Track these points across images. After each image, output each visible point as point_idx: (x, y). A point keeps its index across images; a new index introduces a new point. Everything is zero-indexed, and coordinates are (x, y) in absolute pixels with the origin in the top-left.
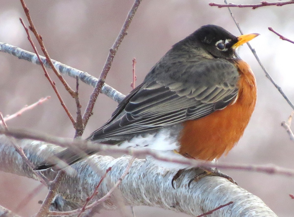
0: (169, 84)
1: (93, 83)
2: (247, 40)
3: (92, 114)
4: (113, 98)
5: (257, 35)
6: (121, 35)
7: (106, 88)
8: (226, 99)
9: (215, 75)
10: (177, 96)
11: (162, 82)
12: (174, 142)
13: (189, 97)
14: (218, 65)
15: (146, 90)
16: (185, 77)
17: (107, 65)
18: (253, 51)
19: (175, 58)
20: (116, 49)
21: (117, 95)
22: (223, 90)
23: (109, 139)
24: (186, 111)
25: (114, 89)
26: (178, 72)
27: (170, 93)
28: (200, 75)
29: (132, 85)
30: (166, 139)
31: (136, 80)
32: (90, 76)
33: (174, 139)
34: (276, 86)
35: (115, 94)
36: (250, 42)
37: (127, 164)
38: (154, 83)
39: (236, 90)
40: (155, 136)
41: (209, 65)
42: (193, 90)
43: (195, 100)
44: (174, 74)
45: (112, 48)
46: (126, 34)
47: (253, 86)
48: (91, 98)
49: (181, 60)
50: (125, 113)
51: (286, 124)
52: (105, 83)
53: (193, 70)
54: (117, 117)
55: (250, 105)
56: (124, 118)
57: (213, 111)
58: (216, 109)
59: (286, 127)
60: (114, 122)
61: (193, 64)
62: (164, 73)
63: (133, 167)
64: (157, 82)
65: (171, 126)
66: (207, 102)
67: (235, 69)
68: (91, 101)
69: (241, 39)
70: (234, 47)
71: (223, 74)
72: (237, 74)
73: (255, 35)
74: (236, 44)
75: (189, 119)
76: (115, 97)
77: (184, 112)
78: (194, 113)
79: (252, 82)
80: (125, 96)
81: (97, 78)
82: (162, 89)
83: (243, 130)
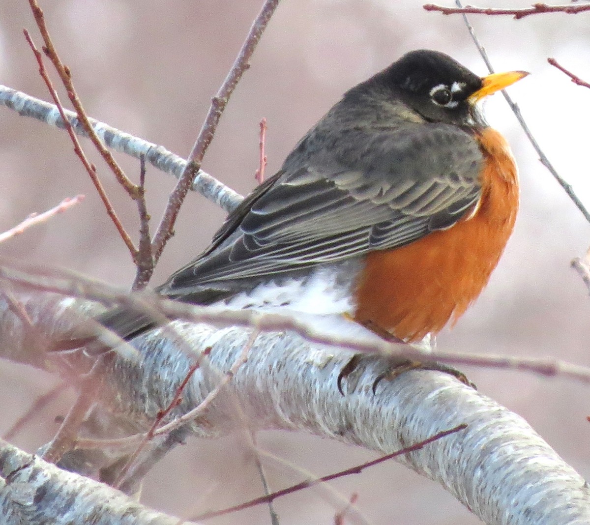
0: (335, 175)
1: (175, 168)
2: (501, 85)
3: (173, 234)
4: (218, 201)
5: (525, 74)
6: (236, 70)
7: (202, 180)
8: (455, 206)
9: (433, 156)
10: (351, 200)
11: (320, 171)
12: (345, 296)
13: (377, 202)
14: (438, 137)
15: (286, 186)
16: (369, 159)
17: (205, 132)
18: (514, 107)
19: (347, 120)
20: (225, 99)
21: (226, 195)
22: (448, 188)
23: (207, 288)
24: (370, 230)
25: (218, 183)
26: (353, 149)
27: (338, 193)
28: (400, 156)
29: (257, 176)
30: (327, 291)
31: (266, 165)
32: (170, 155)
33: (343, 290)
34: (562, 183)
35: (221, 193)
36: (508, 90)
37: (245, 341)
38: (303, 172)
39: (476, 189)
40: (304, 284)
41: (419, 135)
42: (386, 187)
43: (390, 209)
44: (347, 152)
45: (217, 96)
46: (248, 67)
47: (513, 182)
48: (171, 201)
49: (362, 124)
50: (240, 234)
51: (582, 264)
52: (200, 170)
53: (385, 146)
54: (225, 242)
55: (504, 221)
56: (239, 244)
57: (426, 232)
58: (433, 227)
59: (581, 271)
60: (218, 252)
61: (386, 133)
62: (324, 151)
63: (257, 347)
64: (310, 170)
65: (339, 263)
66: (413, 213)
67: (474, 146)
68: (170, 207)
69: (490, 82)
70: (472, 100)
71: (449, 155)
72: (479, 156)
73: (520, 75)
74: (476, 93)
75: (376, 248)
76: (221, 199)
77: (366, 234)
78: (385, 235)
79: (509, 174)
80: (242, 198)
81: (185, 158)
82: (321, 185)
83: (489, 274)
